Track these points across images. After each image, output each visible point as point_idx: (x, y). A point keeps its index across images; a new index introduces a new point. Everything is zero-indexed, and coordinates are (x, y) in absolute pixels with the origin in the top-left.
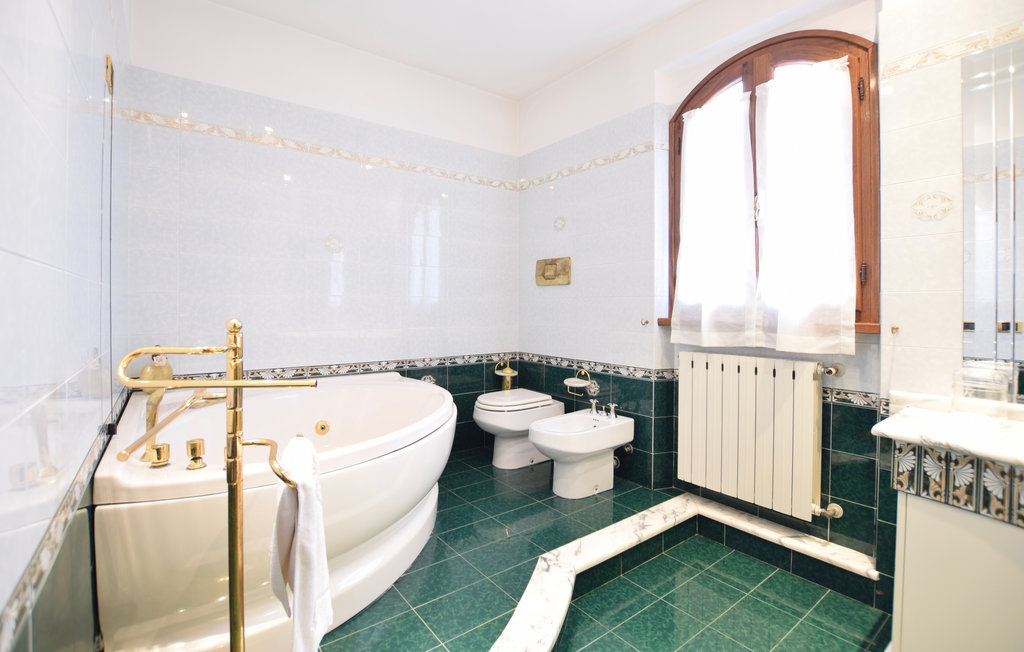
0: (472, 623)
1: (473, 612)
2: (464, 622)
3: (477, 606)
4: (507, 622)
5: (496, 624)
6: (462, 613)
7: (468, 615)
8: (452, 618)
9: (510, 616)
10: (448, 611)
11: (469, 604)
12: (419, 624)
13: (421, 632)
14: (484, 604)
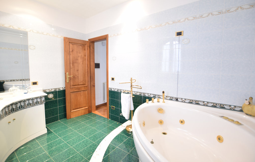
0: (113, 153)
1: (113, 156)
2: (115, 153)
3: (113, 158)
4: (104, 155)
5: (107, 154)
6: (116, 155)
7: (114, 155)
8: (118, 153)
9: (104, 156)
10: (120, 154)
11: (115, 157)
12: (124, 150)
13: (123, 148)
14: (111, 158)
